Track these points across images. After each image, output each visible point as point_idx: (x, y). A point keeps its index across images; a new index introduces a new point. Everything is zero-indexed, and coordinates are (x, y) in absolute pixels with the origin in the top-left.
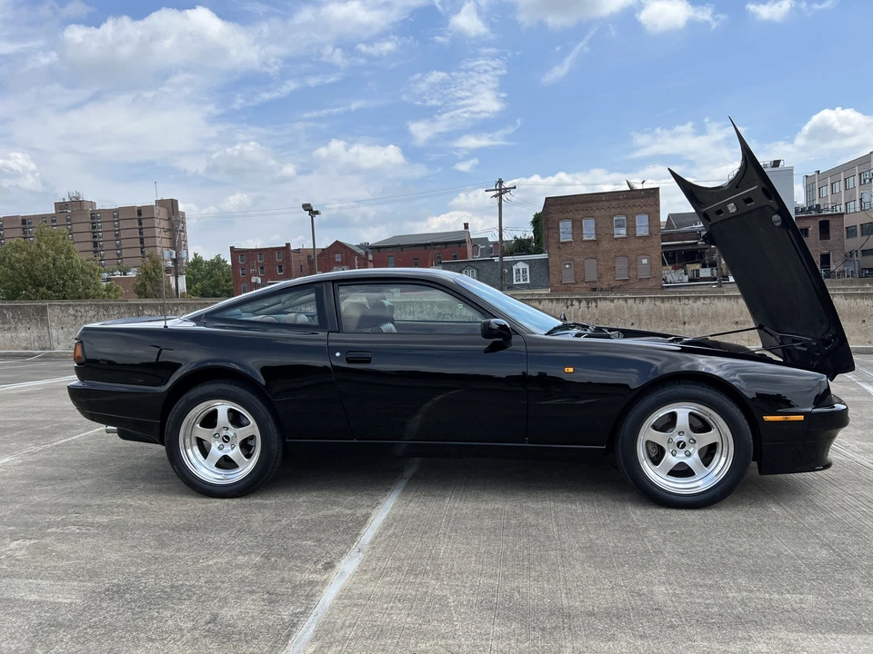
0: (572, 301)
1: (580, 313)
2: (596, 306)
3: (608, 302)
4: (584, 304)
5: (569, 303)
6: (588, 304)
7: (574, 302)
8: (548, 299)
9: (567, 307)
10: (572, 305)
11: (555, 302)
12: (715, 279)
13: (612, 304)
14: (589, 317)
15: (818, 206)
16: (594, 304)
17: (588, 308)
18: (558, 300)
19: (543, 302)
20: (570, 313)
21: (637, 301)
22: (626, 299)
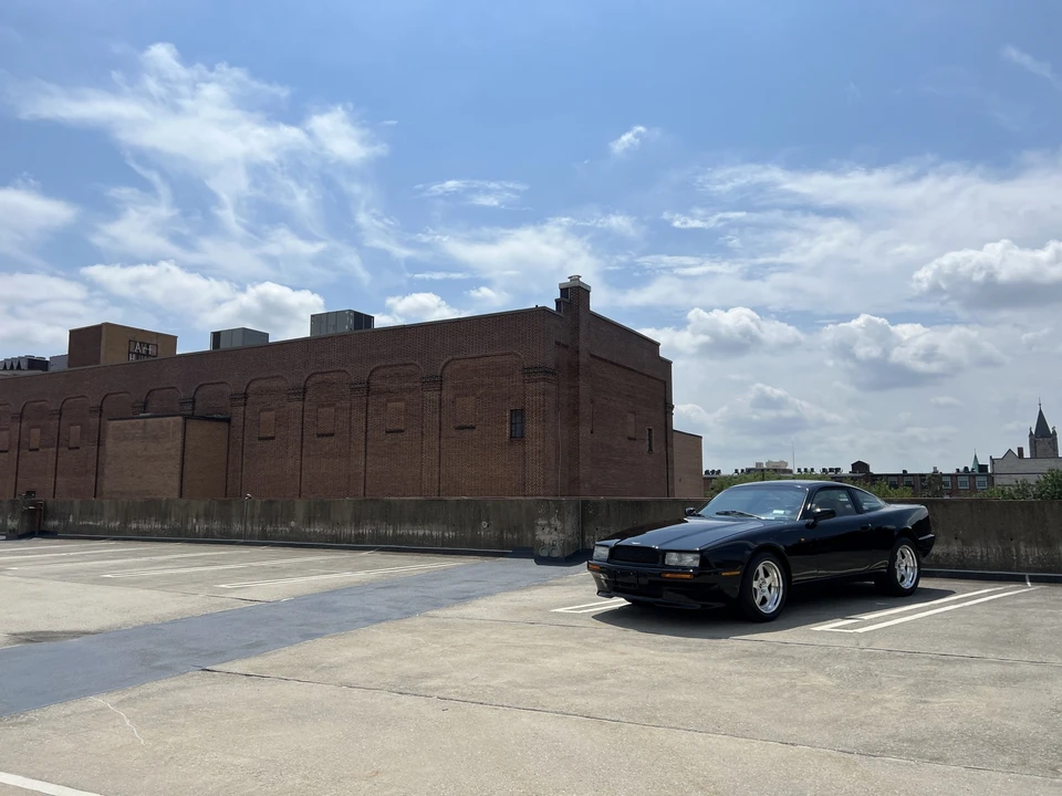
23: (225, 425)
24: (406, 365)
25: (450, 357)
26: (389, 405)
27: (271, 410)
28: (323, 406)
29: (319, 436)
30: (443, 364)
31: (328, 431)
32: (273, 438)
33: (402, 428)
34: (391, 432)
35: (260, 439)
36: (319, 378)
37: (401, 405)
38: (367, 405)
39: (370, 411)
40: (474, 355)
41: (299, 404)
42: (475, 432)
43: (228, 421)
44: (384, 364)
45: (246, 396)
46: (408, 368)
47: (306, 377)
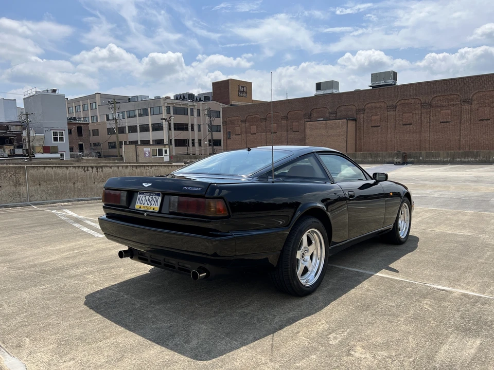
0: (88, 168)
1: (92, 176)
2: (102, 171)
3: (108, 169)
4: (95, 169)
5: (86, 169)
6: (97, 169)
7: (90, 169)
8: (73, 166)
9: (85, 171)
10: (88, 170)
11: (77, 168)
12: (25, 156)
13: (111, 170)
14: (98, 177)
15: (75, 118)
16: (101, 170)
17: (97, 172)
18: (79, 167)
19: (69, 168)
20: (87, 175)
21: (124, 168)
22: (118, 167)
23: (354, 122)
24: (451, 95)
25: (477, 91)
26: (442, 112)
27: (378, 115)
28: (405, 113)
29: (404, 125)
30: (473, 94)
31: (408, 123)
32: (379, 126)
33: (449, 120)
34: (442, 122)
35: (372, 127)
36: (403, 102)
37: (449, 111)
38: (430, 112)
39: (431, 114)
40: (491, 90)
41: (393, 113)
42: (489, 121)
43: (355, 120)
44: (440, 95)
45: (364, 110)
46: (452, 97)
47: (396, 102)
